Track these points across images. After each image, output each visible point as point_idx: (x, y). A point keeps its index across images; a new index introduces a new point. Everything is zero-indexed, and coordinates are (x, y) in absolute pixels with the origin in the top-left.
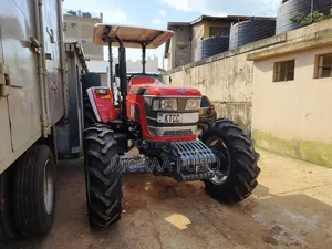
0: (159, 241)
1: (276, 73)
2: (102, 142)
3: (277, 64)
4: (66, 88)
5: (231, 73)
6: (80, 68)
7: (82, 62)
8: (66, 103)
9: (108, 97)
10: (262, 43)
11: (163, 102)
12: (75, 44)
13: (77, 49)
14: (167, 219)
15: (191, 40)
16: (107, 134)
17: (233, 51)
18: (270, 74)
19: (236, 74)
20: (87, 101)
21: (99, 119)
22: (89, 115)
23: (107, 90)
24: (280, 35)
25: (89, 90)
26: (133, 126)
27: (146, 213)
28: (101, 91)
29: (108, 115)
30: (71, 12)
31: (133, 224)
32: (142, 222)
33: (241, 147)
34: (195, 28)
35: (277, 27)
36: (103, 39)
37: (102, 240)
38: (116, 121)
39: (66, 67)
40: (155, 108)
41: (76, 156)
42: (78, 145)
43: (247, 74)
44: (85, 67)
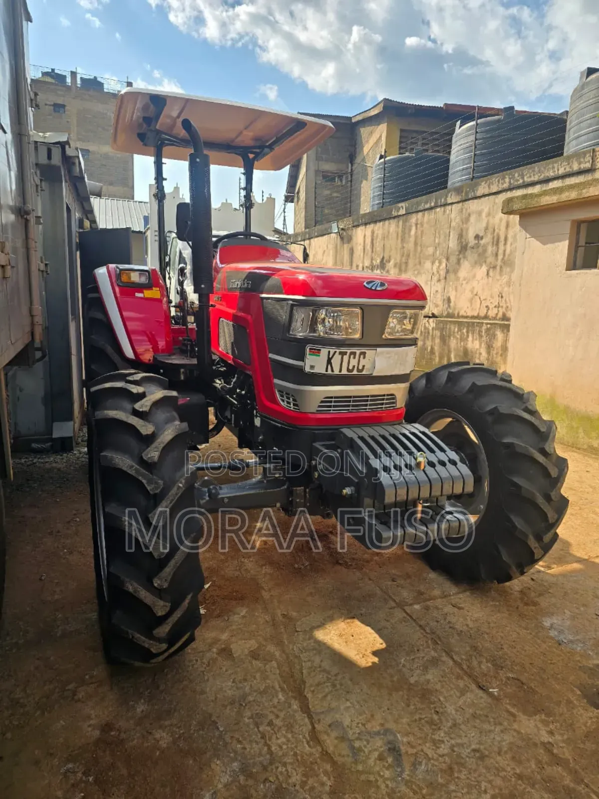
0: (305, 708)
1: (574, 248)
2: (146, 429)
3: (578, 224)
4: (37, 264)
5: (453, 244)
6: (77, 215)
7: (83, 199)
8: (38, 308)
9: (154, 293)
10: (531, 173)
11: (322, 314)
12: (63, 145)
13: (69, 161)
14: (320, 635)
15: (352, 158)
16: (157, 404)
17: (458, 190)
18: (561, 249)
19: (463, 248)
20: (94, 301)
21: (129, 353)
22: (102, 342)
23: (151, 274)
24: (578, 155)
25: (101, 272)
26: (226, 377)
27: (262, 617)
28: (135, 278)
29: (153, 341)
30: (52, 74)
31: (226, 652)
32: (253, 644)
33: (521, 442)
34: (364, 131)
35: (570, 136)
36: (142, 137)
37: (141, 708)
38: (176, 360)
39: (38, 205)
40: (299, 331)
41: (65, 445)
42: (69, 417)
43: (490, 249)
44: (88, 212)
